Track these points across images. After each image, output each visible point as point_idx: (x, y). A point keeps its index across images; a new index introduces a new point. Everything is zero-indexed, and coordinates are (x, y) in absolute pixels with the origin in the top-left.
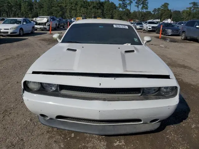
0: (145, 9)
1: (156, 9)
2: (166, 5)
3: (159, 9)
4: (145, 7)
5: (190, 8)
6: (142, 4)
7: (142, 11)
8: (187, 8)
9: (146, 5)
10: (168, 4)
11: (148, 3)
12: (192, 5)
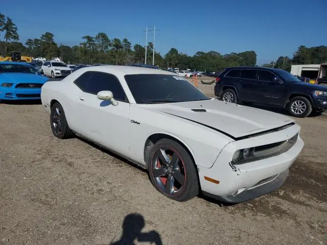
0: (13, 38)
1: (31, 40)
2: (49, 36)
3: (36, 40)
4: (11, 35)
5: (85, 44)
6: (4, 28)
7: (8, 41)
8: (81, 44)
9: (12, 31)
10: (51, 35)
11: (16, 28)
12: (85, 40)
